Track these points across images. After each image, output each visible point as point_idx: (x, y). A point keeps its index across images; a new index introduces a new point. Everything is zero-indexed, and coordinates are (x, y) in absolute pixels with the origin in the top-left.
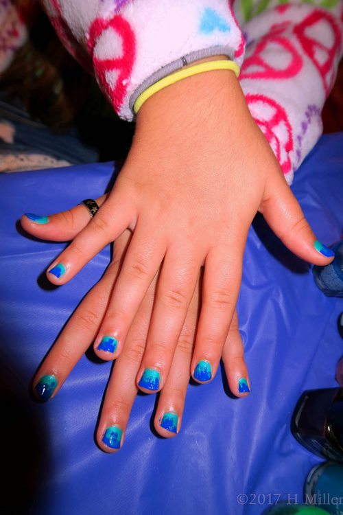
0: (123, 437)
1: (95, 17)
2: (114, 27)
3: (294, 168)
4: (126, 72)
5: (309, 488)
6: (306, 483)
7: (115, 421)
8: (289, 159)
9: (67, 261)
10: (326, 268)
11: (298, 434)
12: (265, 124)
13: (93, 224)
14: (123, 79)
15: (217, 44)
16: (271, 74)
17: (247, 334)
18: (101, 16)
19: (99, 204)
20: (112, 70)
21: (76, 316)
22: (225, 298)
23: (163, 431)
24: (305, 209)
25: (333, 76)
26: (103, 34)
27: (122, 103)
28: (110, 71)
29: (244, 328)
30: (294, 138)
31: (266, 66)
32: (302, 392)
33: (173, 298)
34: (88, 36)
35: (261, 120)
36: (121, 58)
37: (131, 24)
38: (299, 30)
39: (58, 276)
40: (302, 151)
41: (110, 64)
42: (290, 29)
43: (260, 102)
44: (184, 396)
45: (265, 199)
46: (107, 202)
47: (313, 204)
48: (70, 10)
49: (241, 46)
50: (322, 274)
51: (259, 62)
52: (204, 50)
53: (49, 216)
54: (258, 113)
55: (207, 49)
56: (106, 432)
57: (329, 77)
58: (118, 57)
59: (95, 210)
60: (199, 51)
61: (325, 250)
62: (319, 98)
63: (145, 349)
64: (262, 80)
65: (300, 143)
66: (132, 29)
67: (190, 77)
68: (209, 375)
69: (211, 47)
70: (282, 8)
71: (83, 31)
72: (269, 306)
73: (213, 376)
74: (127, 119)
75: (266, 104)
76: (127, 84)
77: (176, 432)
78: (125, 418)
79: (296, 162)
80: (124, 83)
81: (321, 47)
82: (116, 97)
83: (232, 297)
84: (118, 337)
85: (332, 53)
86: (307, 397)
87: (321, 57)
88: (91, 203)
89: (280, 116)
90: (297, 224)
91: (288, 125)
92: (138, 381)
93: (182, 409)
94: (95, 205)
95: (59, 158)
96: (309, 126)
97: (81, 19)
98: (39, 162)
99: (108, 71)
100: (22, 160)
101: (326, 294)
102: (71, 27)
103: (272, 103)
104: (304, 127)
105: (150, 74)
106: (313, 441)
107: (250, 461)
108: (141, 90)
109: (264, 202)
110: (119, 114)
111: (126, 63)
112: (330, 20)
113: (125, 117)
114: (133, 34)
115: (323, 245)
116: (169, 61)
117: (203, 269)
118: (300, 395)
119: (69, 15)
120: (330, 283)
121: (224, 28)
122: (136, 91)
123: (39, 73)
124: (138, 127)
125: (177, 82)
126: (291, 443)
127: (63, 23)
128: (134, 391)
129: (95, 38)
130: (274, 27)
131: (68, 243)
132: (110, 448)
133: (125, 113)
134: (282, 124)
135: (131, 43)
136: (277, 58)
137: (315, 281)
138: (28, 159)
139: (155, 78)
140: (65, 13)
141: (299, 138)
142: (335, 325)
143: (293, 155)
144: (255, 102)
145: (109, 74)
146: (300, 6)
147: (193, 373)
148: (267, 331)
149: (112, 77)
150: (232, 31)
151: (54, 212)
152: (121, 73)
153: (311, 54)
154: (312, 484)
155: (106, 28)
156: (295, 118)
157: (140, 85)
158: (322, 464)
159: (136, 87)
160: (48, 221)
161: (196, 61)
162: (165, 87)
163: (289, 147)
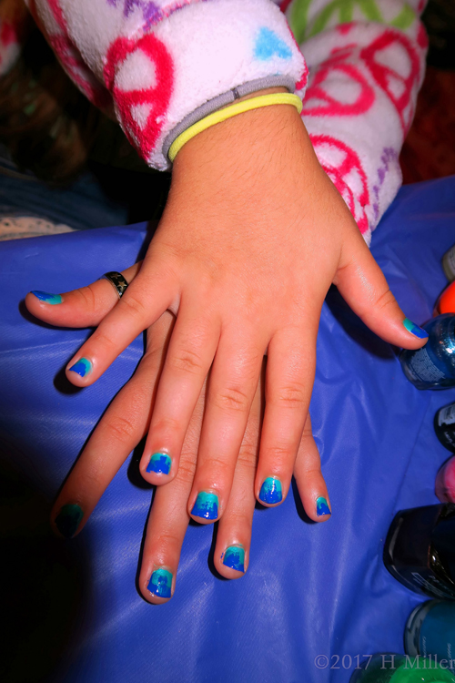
0: (173, 582)
1: (116, 36)
2: (144, 49)
3: (371, 227)
4: (160, 106)
5: (411, 637)
6: (406, 630)
7: (162, 562)
8: (365, 214)
9: (93, 355)
10: (417, 353)
11: (393, 567)
12: (334, 171)
13: (123, 304)
14: (157, 116)
15: (276, 73)
16: (336, 109)
17: (322, 441)
18: (125, 35)
19: (128, 278)
20: (141, 104)
21: (104, 425)
22: (295, 395)
23: (227, 571)
24: (390, 280)
25: (411, 112)
26: (128, 57)
27: (154, 146)
28: (139, 105)
29: (319, 434)
30: (370, 189)
31: (330, 100)
32: (394, 513)
33: (230, 398)
34: (105, 61)
35: (328, 167)
36: (154, 88)
37: (167, 46)
38: (368, 54)
39: (83, 375)
40: (380, 205)
41: (138, 97)
42: (356, 53)
43: (326, 145)
44: (251, 524)
45: (341, 266)
46: (140, 275)
47: (397, 273)
48: (80, 26)
49: (304, 76)
50: (412, 361)
51: (321, 95)
52: (260, 79)
53: (62, 295)
54: (324, 158)
55: (263, 79)
56: (152, 576)
57: (407, 113)
58: (149, 88)
59: (122, 285)
60: (253, 81)
61: (417, 330)
62: (395, 139)
63: (197, 465)
64: (326, 117)
65: (377, 196)
66: (169, 51)
67: (243, 113)
68: (279, 495)
69: (268, 76)
70: (345, 28)
71: (99, 55)
72: (349, 405)
73: (284, 496)
74: (159, 168)
75: (333, 147)
76: (162, 122)
77: (243, 570)
78: (175, 556)
79: (373, 221)
80: (158, 120)
81: (396, 76)
82: (145, 138)
83: (304, 393)
84: (172, 453)
85: (408, 83)
86: (401, 520)
87: (397, 89)
88: (116, 277)
89: (352, 161)
90: (382, 297)
91: (362, 173)
92: (190, 509)
93: (249, 541)
94: (122, 279)
95: (56, 221)
96: (386, 173)
97: (96, 39)
98: (31, 227)
99: (136, 105)
100: (7, 224)
101: (417, 387)
102: (81, 48)
103: (340, 145)
104: (381, 175)
105: (192, 109)
106: (413, 574)
107: (335, 605)
108: (179, 130)
109: (340, 270)
110: (149, 161)
111: (161, 95)
112: (405, 43)
113: (156, 164)
114: (170, 58)
115: (414, 324)
116: (216, 92)
117: (266, 359)
118: (392, 518)
119: (79, 33)
120: (423, 372)
121: (285, 54)
122: (172, 131)
123: (30, 110)
124: (175, 177)
125: (227, 119)
126: (385, 579)
127: (71, 44)
128: (185, 521)
129: (117, 63)
130: (335, 51)
131: (92, 329)
132: (159, 598)
133: (156, 160)
134: (354, 171)
135: (168, 70)
136: (342, 89)
137: (404, 370)
138: (15, 224)
139: (198, 114)
140: (73, 31)
141: (376, 189)
142: (431, 426)
143: (369, 210)
144: (320, 144)
145: (137, 109)
146: (367, 25)
147: (258, 494)
148: (347, 437)
149: (141, 113)
150: (294, 57)
151: (67, 288)
152: (154, 109)
153: (384, 85)
154: (413, 631)
155: (132, 50)
156: (369, 164)
157: (179, 124)
158: (424, 605)
159: (173, 126)
160: (62, 301)
161: (250, 93)
162: (212, 126)
163: (364, 200)
